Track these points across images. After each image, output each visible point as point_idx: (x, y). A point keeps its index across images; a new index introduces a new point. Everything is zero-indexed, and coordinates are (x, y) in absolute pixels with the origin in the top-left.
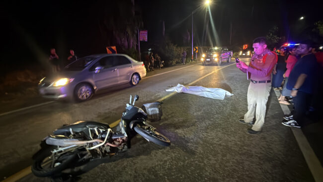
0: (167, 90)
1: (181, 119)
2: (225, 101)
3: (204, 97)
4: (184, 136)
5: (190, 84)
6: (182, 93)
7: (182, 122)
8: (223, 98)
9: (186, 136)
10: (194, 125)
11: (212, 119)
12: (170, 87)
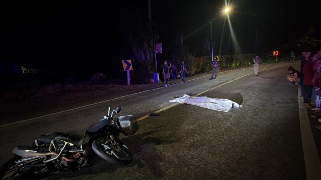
0: (170, 101)
1: (168, 133)
2: (230, 113)
3: (206, 109)
4: (161, 153)
5: (198, 95)
6: (185, 104)
7: (168, 137)
8: (228, 110)
9: (163, 153)
10: (179, 140)
11: (203, 135)
12: (176, 98)
